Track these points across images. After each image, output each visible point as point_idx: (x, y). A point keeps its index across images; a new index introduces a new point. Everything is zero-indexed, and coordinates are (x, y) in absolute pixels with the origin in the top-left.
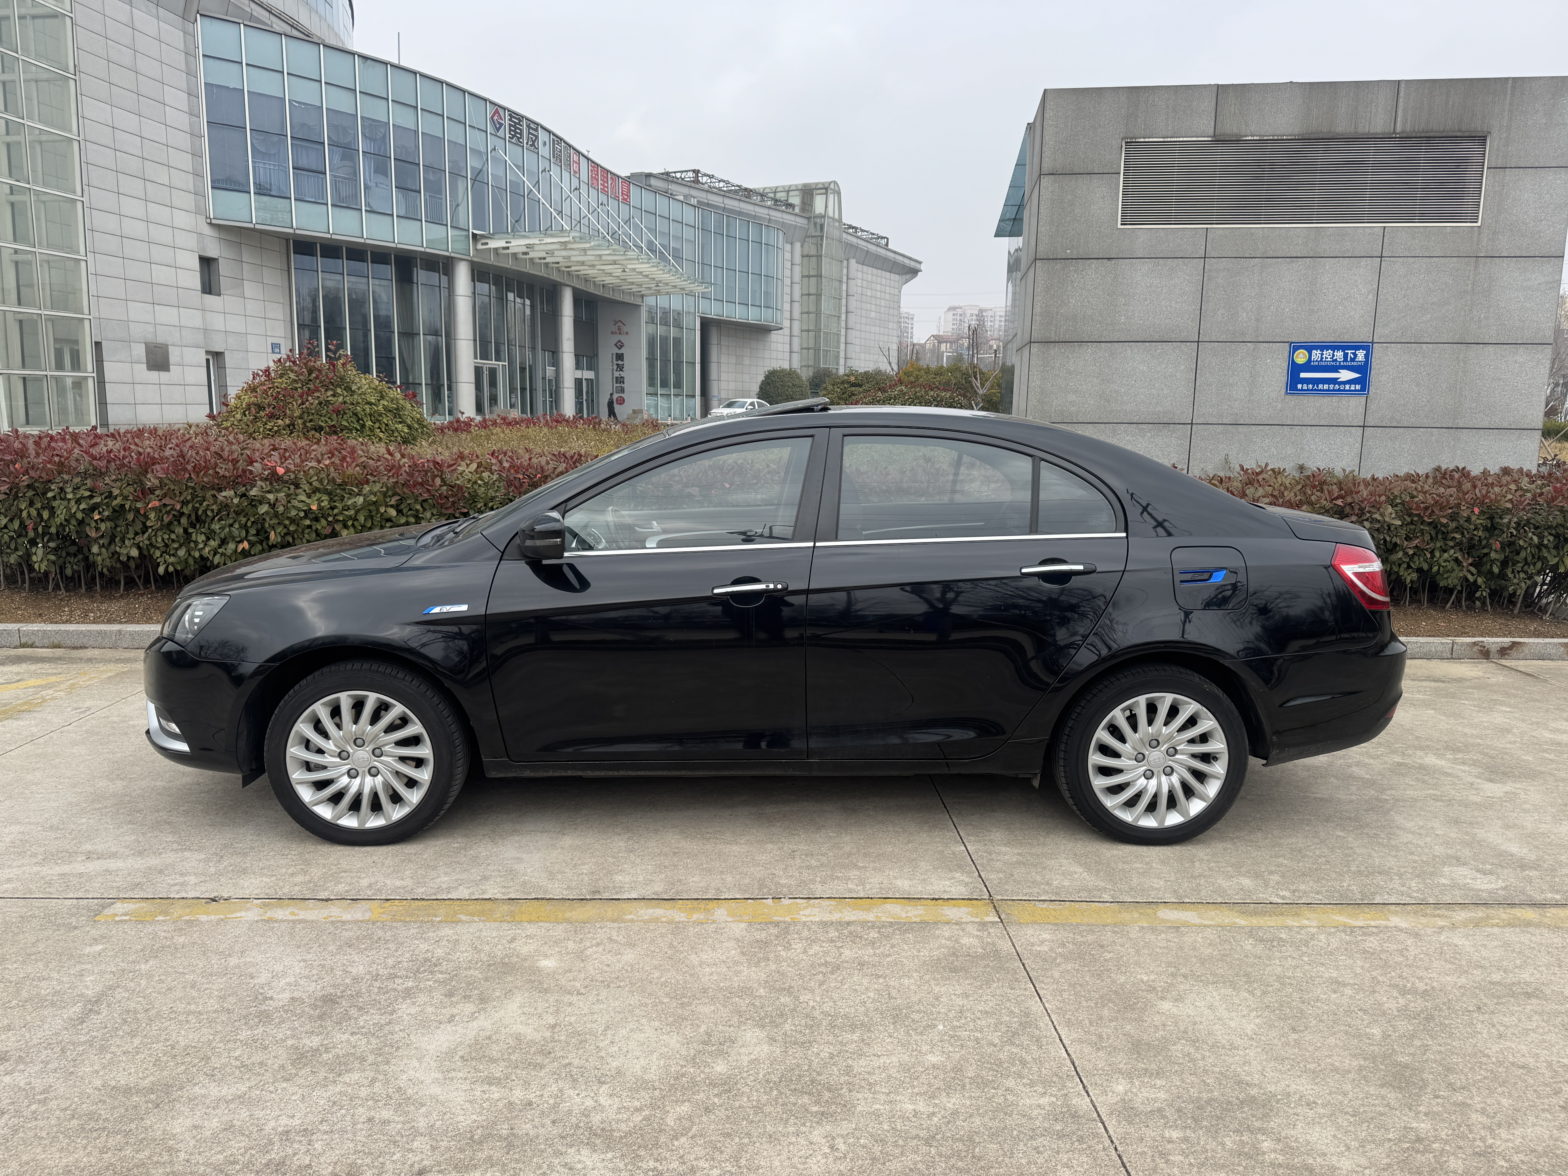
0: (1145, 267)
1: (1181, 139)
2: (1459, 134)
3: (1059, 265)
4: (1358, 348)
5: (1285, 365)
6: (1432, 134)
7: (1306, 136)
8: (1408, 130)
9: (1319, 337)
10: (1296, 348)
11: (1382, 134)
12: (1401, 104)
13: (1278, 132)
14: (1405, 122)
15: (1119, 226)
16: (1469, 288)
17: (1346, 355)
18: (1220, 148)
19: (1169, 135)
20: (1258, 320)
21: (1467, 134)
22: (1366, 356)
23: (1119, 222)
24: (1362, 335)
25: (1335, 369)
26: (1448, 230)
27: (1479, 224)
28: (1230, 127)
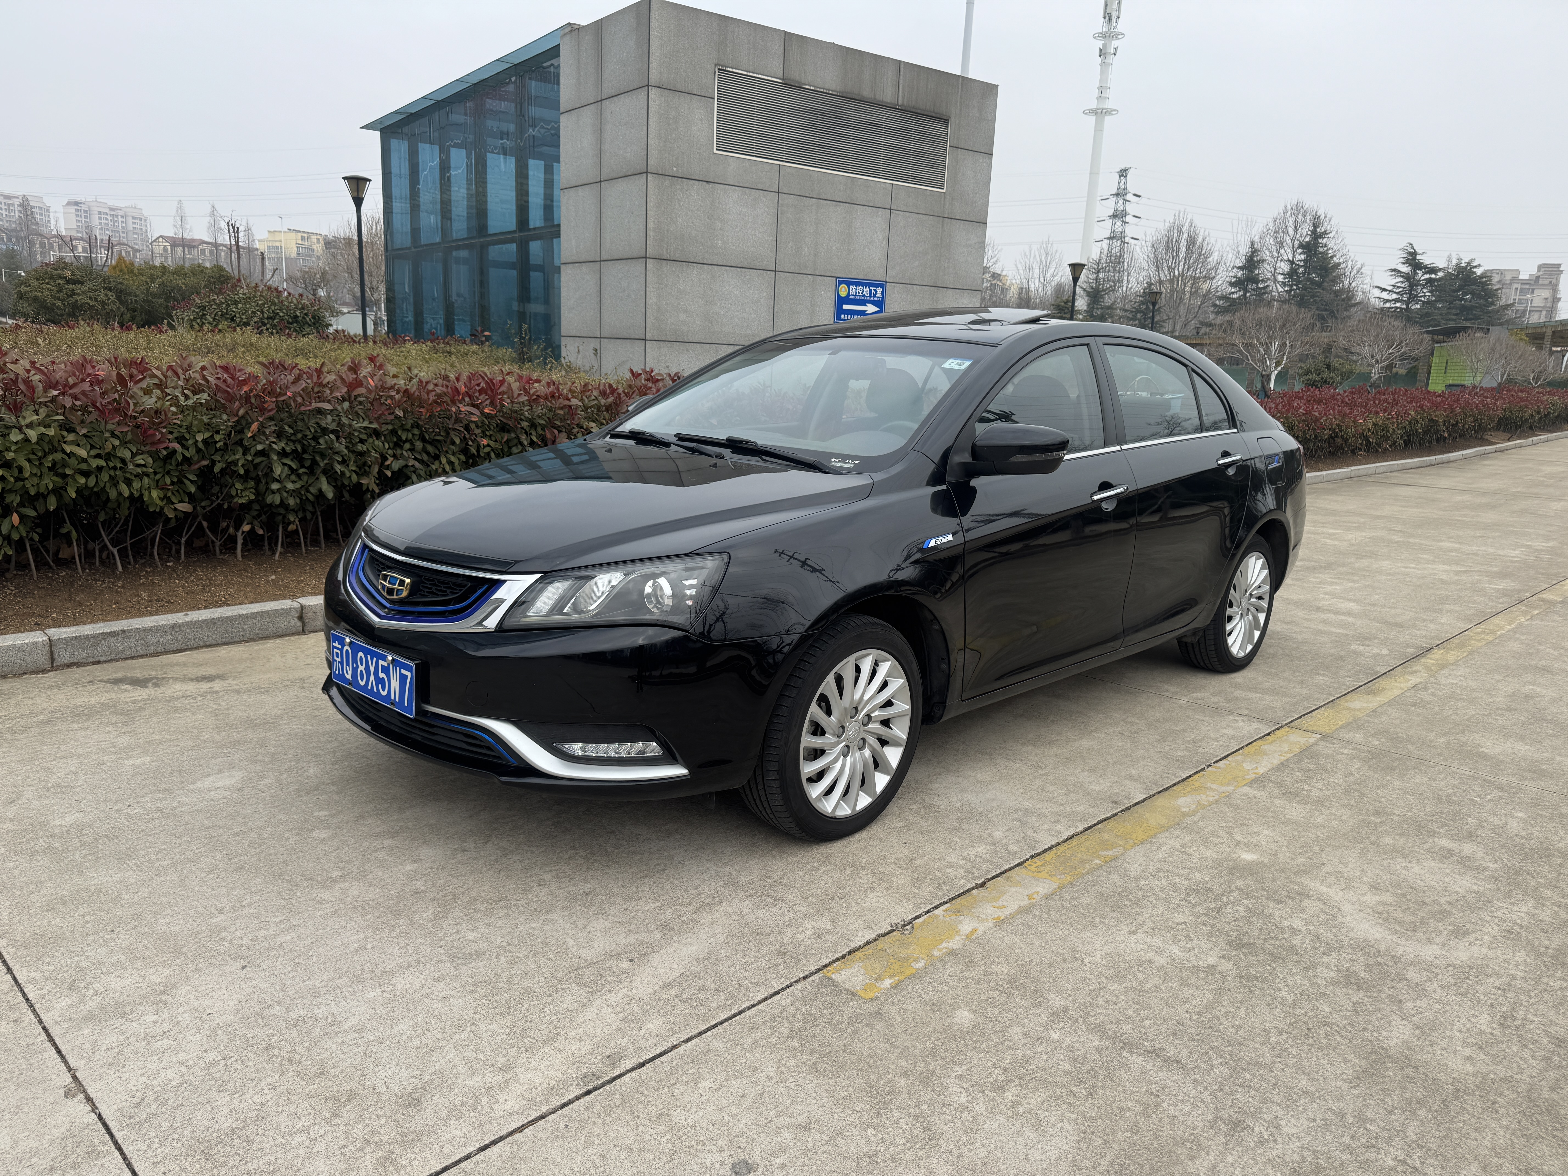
0: (735, 194)
1: (760, 76)
2: (934, 115)
3: (667, 182)
4: (877, 286)
5: (833, 297)
6: (919, 111)
7: (845, 95)
8: (905, 104)
9: (854, 275)
10: (841, 283)
11: (891, 103)
12: (901, 81)
13: (826, 86)
14: (903, 98)
15: (715, 151)
16: (939, 242)
17: (870, 291)
18: (787, 91)
19: (751, 69)
20: (815, 255)
21: (938, 116)
22: (882, 292)
23: (715, 148)
24: (879, 276)
25: (863, 303)
26: (928, 193)
27: (944, 191)
28: (795, 75)
